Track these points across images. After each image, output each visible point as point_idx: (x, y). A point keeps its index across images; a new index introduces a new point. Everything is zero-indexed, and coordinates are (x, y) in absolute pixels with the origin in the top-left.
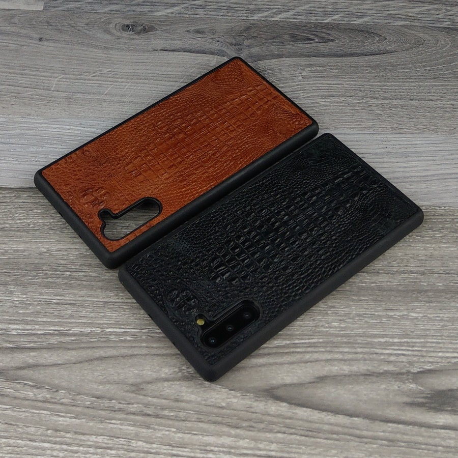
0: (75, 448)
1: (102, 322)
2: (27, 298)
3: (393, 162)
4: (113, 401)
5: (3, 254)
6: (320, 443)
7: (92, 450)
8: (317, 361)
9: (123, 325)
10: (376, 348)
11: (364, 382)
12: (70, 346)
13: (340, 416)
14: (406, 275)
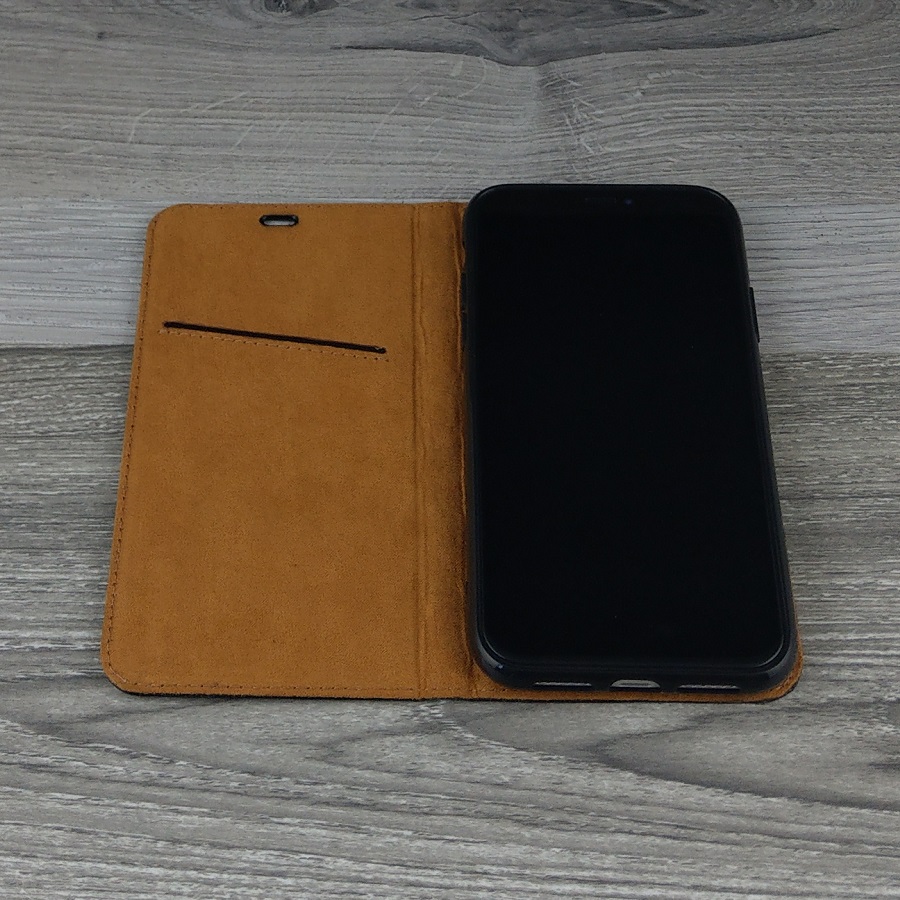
0: (212, 876)
2: (101, 574)
3: (835, 266)
4: (284, 779)
5: (49, 487)
6: (703, 850)
7: (246, 879)
10: (813, 654)
11: (789, 724)
13: (741, 794)
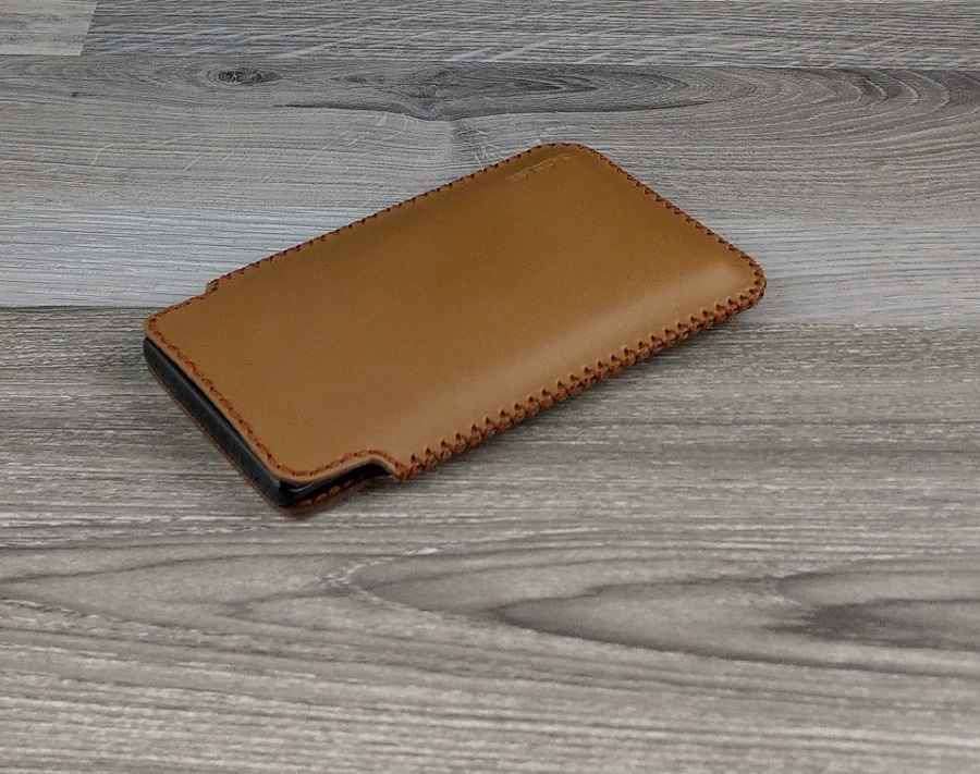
1: (174, 506)
2: (33, 470)
4: (192, 631)
6: (601, 694)
8: (589, 562)
9: (216, 510)
10: (703, 540)
11: (683, 594)
12: (109, 544)
13: (638, 649)
14: (752, 427)
